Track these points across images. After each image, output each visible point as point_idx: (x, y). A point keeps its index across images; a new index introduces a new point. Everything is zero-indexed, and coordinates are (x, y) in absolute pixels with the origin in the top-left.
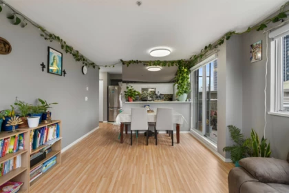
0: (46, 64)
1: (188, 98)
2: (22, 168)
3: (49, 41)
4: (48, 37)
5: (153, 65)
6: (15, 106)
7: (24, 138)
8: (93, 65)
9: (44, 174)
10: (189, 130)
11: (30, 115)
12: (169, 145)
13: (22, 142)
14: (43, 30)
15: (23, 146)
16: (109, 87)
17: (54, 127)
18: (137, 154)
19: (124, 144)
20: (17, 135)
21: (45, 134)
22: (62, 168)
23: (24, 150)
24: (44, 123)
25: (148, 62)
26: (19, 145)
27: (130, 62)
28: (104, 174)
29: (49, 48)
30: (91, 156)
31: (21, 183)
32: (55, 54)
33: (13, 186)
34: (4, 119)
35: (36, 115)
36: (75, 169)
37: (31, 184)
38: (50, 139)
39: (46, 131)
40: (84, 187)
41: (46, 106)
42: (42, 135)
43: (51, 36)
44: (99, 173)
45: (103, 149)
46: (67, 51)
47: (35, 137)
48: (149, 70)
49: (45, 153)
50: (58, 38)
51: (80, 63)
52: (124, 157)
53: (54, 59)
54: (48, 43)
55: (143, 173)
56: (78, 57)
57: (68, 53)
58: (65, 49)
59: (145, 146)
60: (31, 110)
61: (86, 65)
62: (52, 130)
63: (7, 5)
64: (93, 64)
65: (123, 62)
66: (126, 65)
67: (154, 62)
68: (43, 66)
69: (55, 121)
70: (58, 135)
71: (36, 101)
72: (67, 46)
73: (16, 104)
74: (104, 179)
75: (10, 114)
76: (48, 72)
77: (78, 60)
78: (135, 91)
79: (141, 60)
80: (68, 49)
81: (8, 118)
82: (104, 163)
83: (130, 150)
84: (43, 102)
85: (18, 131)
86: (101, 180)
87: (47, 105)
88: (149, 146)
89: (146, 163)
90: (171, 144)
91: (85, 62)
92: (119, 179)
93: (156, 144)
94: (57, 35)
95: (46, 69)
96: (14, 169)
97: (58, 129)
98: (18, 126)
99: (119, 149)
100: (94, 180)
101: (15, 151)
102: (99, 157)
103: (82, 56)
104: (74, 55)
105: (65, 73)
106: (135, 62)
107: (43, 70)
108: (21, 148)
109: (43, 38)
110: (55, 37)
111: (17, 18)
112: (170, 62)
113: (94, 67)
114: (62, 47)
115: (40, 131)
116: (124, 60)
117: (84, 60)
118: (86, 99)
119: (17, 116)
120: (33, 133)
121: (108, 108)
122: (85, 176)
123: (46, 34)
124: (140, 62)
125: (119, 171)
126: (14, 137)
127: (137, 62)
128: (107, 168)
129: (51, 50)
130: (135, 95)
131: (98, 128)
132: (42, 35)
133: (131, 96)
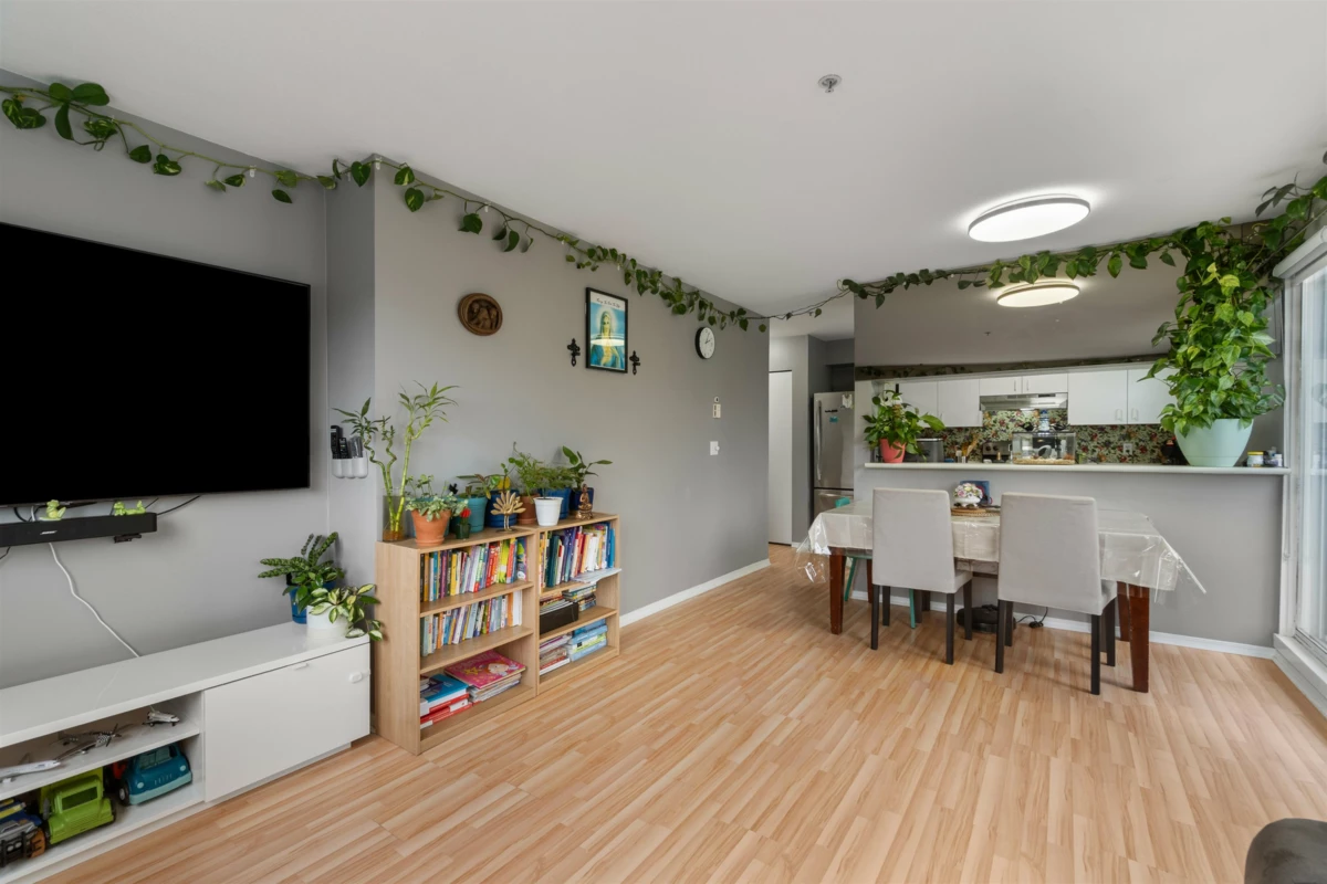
0: (581, 344)
1: (1253, 445)
2: (523, 628)
3: (588, 269)
4: (586, 260)
5: (1015, 279)
6: (510, 466)
7: (526, 552)
8: (741, 316)
9: (574, 664)
10: (1269, 641)
11: (541, 493)
12: (1075, 688)
13: (523, 559)
14: (572, 242)
15: (525, 571)
16: (818, 397)
17: (599, 533)
18: (883, 685)
19: (844, 637)
20: (513, 537)
21: (577, 550)
22: (619, 663)
23: (528, 582)
24: (575, 519)
25: (983, 269)
26: (517, 569)
27: (891, 284)
28: (734, 712)
29: (588, 291)
30: (710, 651)
31: (521, 666)
32: (606, 307)
33: (507, 668)
34: (489, 496)
35: (554, 495)
36: (652, 675)
37: (543, 678)
38: (590, 569)
39: (578, 542)
40: (663, 728)
41: (579, 471)
42: (569, 550)
43: (591, 252)
44: (717, 705)
45: (757, 639)
46: (641, 289)
47: (552, 553)
48: (1006, 302)
49: (576, 606)
50: (613, 252)
51: (690, 319)
52: (825, 682)
53: (603, 323)
54: (587, 277)
55: (876, 752)
56: (682, 299)
57: (648, 293)
58: (634, 281)
59: (935, 666)
60: (546, 480)
61: (712, 321)
62: (595, 542)
63: (493, 207)
64: (742, 311)
65: (859, 290)
66: (871, 300)
67: (1013, 264)
68: (573, 348)
69: (602, 515)
70: (610, 560)
71: (558, 454)
72: (641, 274)
73: (511, 460)
74: (726, 726)
75: (500, 487)
76: (588, 365)
77: (681, 310)
78: (910, 416)
79: (946, 265)
80: (644, 279)
81: (495, 493)
82: (746, 684)
83: (857, 665)
84: (573, 458)
85: (514, 531)
86: (717, 724)
87: (582, 466)
88: (960, 668)
89: (910, 722)
90: (1088, 684)
91: (708, 313)
92: (778, 741)
93: (999, 669)
94: (608, 247)
95: (581, 359)
96: (507, 627)
97: (610, 540)
98: (516, 519)
99: (815, 651)
100: (697, 720)
101: (508, 581)
102: (733, 660)
103: (696, 293)
104: (665, 296)
105: (635, 359)
106: (913, 279)
107: (574, 363)
108: (521, 575)
109: (573, 265)
110: (604, 251)
111: (513, 233)
112: (1119, 247)
113: (744, 325)
114: (627, 276)
115: (562, 538)
116: (860, 279)
117: (702, 305)
118: (714, 448)
119: (512, 492)
120: (546, 543)
121: (813, 488)
122: (674, 702)
123: (580, 251)
124: (942, 274)
125: (788, 720)
126: (508, 542)
127: (925, 278)
128: (749, 698)
129: (594, 297)
130: (913, 431)
131: (765, 564)
132: (570, 259)
133: (893, 437)
